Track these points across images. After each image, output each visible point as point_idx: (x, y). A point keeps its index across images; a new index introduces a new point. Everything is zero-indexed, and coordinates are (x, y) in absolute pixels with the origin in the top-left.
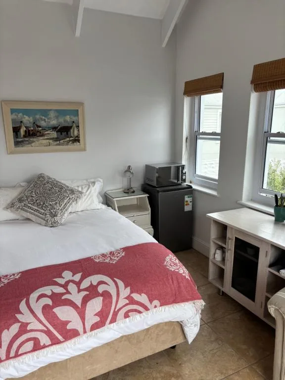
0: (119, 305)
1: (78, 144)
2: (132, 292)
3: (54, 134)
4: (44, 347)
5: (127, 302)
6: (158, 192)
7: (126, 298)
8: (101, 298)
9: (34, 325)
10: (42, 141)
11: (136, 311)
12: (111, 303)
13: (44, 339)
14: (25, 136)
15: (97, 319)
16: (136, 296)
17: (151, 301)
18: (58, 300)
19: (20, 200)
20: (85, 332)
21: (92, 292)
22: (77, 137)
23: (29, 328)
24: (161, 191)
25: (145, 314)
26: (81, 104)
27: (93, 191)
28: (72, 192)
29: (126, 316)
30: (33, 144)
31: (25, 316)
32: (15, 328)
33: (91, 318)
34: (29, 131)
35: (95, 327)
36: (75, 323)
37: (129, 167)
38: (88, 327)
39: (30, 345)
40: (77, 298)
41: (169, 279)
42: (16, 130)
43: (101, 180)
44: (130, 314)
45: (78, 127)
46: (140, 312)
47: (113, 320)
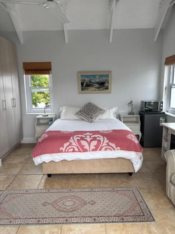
0: (104, 145)
1: (108, 90)
2: (109, 142)
3: (98, 86)
4: (76, 151)
5: (107, 145)
6: (145, 114)
7: (106, 143)
8: (97, 141)
9: (74, 144)
10: (92, 89)
11: (110, 149)
12: (100, 144)
13: (76, 149)
14: (85, 87)
15: (94, 148)
16: (110, 144)
17: (116, 147)
18: (82, 139)
19: (80, 111)
20: (90, 151)
21: (95, 139)
22: (107, 87)
23: (72, 144)
24: (146, 114)
25: (113, 151)
26: (110, 72)
27: (111, 111)
28: (101, 110)
29: (106, 150)
30: (88, 90)
31: (71, 140)
32: (68, 143)
33: (92, 147)
34: (87, 84)
35: (93, 150)
36: (87, 147)
37: (132, 101)
38: (91, 150)
39: (71, 150)
40: (89, 140)
41: (126, 141)
42: (82, 84)
43: (117, 107)
44: (107, 149)
45: (108, 82)
46: (111, 150)
47: (100, 150)
